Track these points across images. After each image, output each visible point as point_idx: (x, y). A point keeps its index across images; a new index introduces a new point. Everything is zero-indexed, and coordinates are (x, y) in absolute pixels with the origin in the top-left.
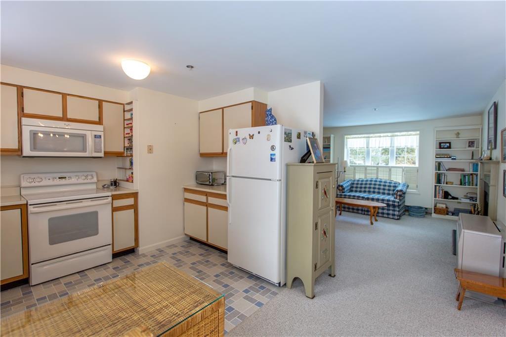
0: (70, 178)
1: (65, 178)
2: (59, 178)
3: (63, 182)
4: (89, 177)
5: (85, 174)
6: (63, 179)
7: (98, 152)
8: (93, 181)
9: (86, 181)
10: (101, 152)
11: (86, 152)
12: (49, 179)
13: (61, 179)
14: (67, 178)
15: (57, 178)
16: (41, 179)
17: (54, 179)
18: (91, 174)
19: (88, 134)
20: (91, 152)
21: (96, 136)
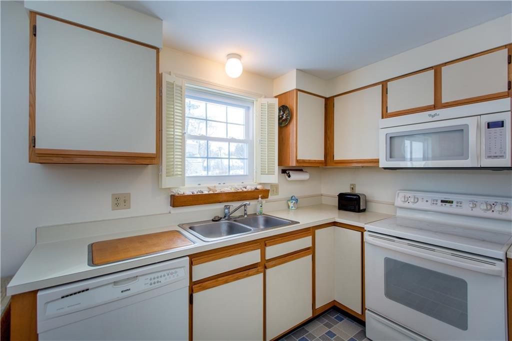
0: (460, 203)
1: (452, 202)
2: (442, 201)
3: (447, 208)
4: (498, 208)
5: (491, 200)
6: (448, 204)
7: (496, 157)
9: (489, 214)
10: (502, 157)
11: (466, 157)
12: (427, 201)
13: (443, 204)
14: (455, 203)
15: (440, 201)
16: (416, 200)
17: (434, 202)
18: (504, 201)
19: (472, 123)
20: (479, 157)
21: (490, 125)
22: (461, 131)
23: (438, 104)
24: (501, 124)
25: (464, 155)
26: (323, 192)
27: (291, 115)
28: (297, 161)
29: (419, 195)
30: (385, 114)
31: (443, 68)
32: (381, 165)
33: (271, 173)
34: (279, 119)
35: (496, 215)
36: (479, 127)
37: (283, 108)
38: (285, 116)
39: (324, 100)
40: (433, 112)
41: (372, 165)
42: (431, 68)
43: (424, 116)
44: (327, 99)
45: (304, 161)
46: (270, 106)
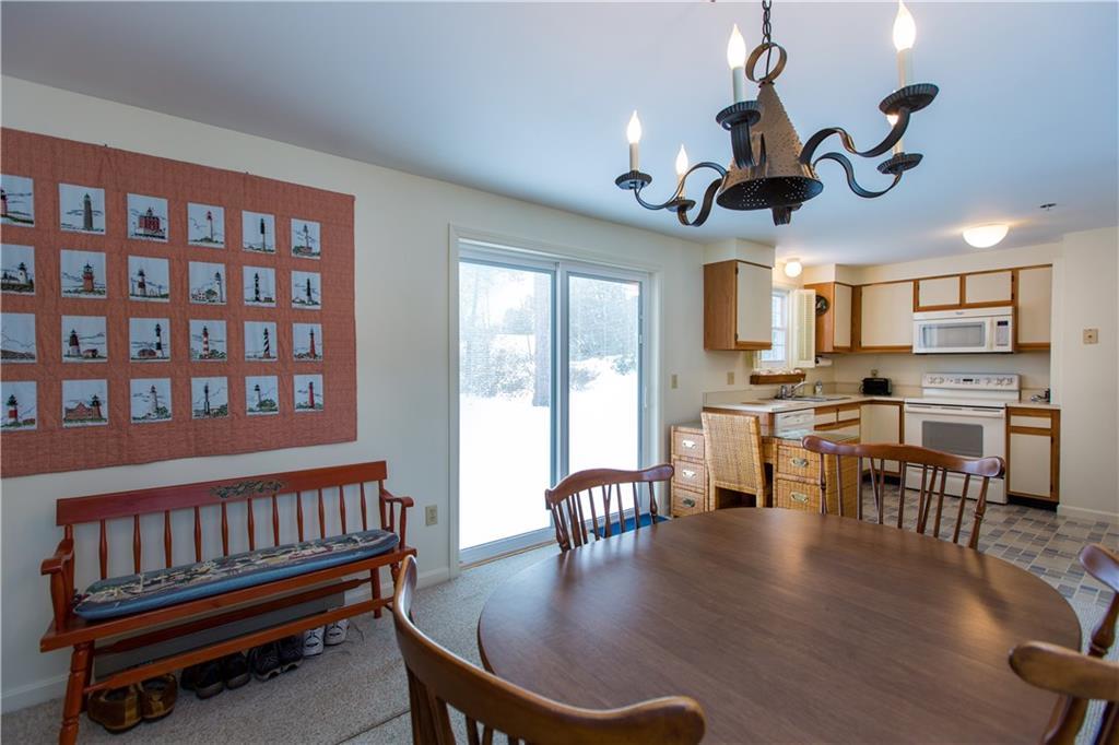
0: (978, 381)
1: (971, 380)
2: (964, 380)
3: (968, 385)
4: (1006, 381)
5: (1001, 377)
6: (968, 382)
7: (1002, 345)
8: (1010, 387)
9: (999, 387)
10: (1006, 345)
11: (983, 345)
12: (951, 381)
13: (965, 382)
14: (974, 381)
15: (962, 380)
16: (942, 381)
17: (958, 381)
18: (1009, 377)
19: (987, 321)
20: (991, 346)
21: (1000, 324)
22: (980, 326)
23: (962, 305)
24: (1006, 323)
25: (981, 343)
26: (836, 380)
27: (827, 303)
28: (834, 348)
29: (944, 376)
30: (917, 308)
31: (967, 277)
32: (915, 351)
33: (808, 358)
34: (817, 310)
35: (1004, 387)
36: (992, 323)
37: (819, 298)
38: (822, 305)
39: (850, 288)
40: (959, 311)
41: (905, 351)
42: (957, 275)
43: (953, 313)
44: (853, 287)
45: (838, 348)
46: (809, 297)
